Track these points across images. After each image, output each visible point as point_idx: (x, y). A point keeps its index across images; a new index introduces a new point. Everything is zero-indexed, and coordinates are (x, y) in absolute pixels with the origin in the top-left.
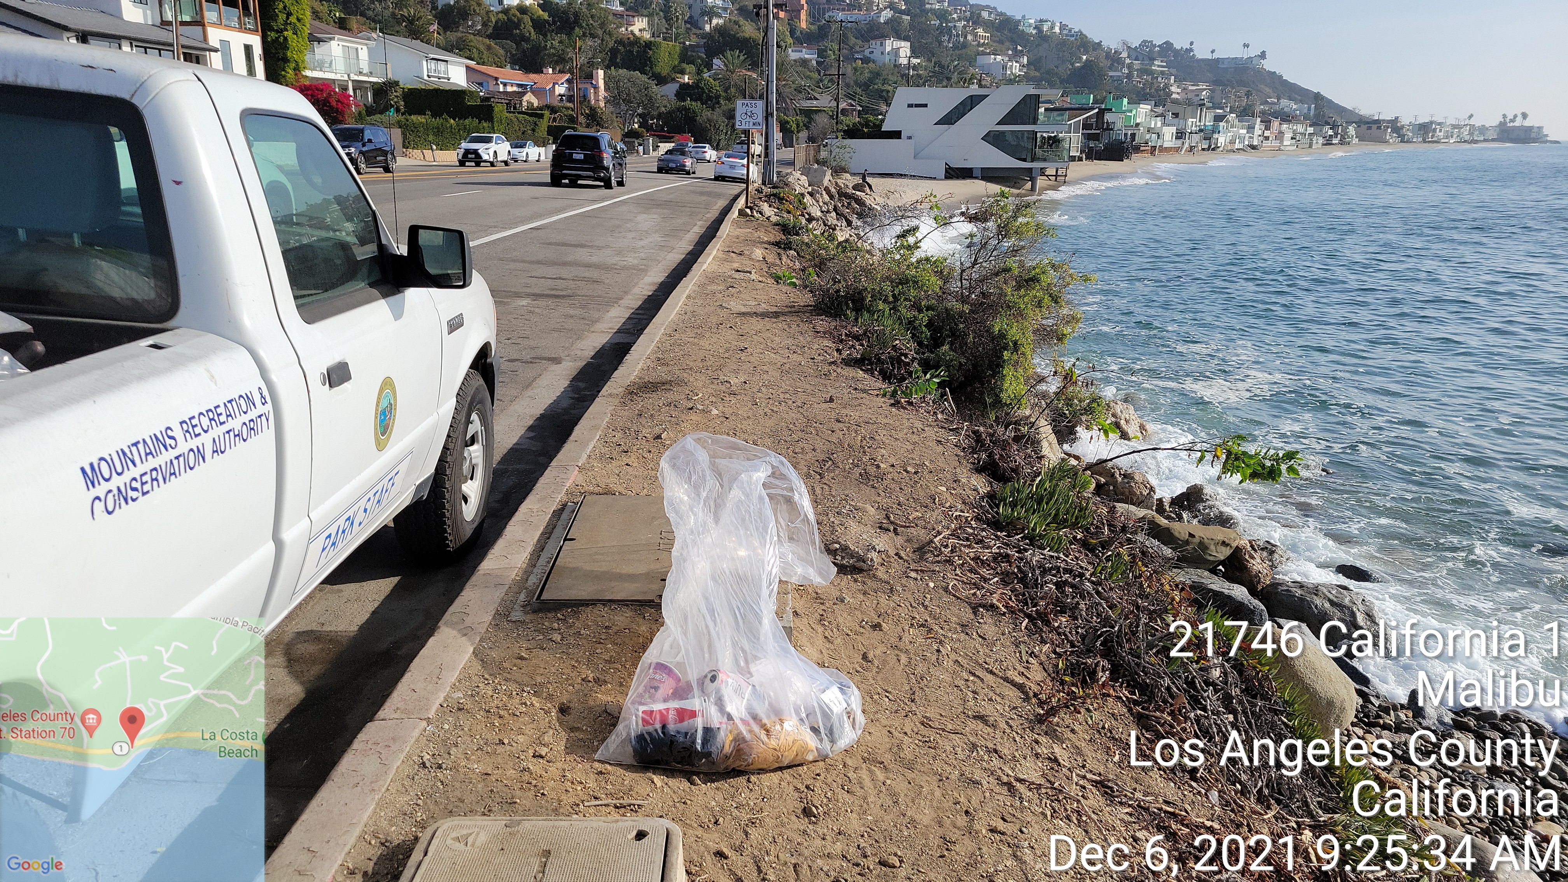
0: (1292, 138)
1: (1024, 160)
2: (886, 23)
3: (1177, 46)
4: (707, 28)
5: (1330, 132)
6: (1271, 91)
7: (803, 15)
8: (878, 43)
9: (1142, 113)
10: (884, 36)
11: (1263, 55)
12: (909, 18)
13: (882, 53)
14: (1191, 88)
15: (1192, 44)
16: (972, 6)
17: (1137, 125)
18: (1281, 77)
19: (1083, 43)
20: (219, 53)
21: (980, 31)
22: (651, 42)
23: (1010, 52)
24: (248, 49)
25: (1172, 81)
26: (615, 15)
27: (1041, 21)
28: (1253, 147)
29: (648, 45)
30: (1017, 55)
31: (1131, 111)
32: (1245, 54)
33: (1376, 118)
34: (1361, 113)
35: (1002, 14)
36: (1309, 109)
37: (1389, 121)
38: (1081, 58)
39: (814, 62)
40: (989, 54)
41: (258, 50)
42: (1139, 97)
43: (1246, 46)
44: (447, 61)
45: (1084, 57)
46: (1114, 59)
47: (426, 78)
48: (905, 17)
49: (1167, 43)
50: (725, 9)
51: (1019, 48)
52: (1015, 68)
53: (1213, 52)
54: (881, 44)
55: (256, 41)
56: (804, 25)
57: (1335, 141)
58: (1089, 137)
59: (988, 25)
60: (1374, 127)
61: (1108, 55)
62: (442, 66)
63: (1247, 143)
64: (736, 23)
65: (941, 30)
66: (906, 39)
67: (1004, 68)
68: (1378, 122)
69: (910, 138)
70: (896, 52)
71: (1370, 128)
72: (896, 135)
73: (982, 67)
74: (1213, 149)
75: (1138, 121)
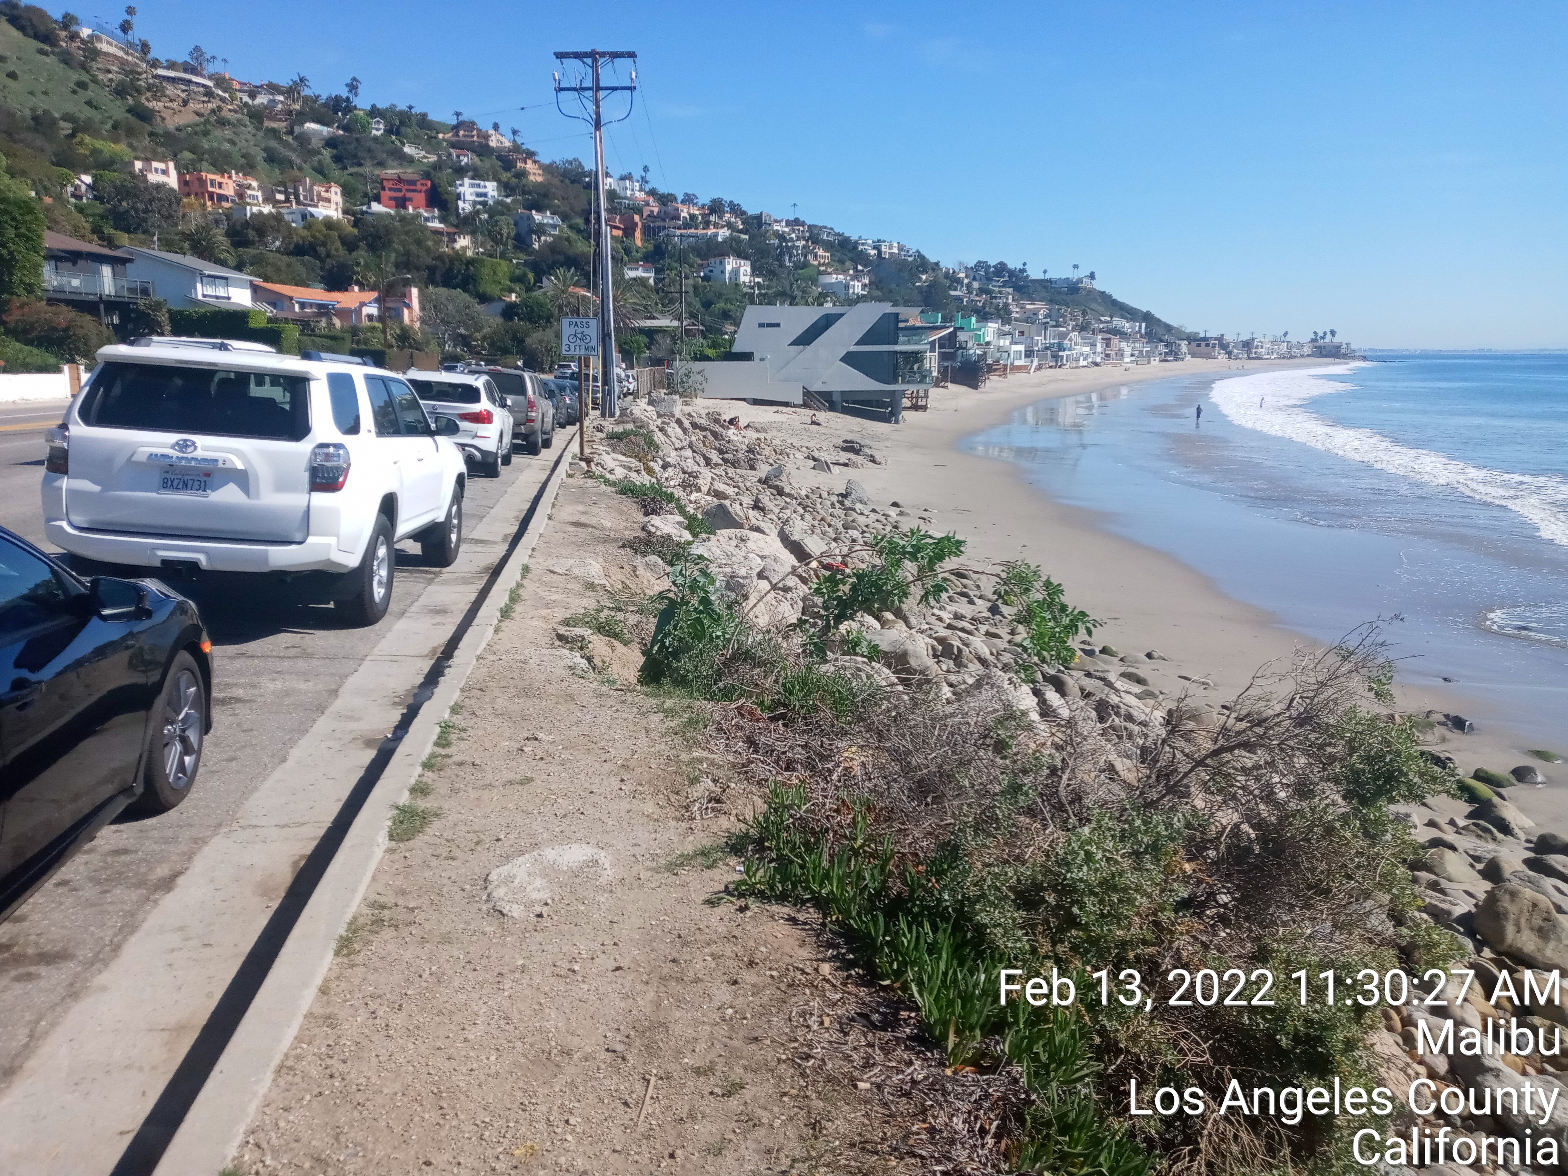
0: (1132, 355)
1: (887, 383)
2: (725, 241)
3: (1011, 266)
4: (536, 246)
5: (1165, 349)
6: (1103, 310)
7: (638, 234)
8: (718, 260)
9: (991, 331)
10: (724, 254)
11: (1092, 276)
12: (747, 237)
13: (722, 272)
14: (1028, 307)
15: (1024, 264)
16: (809, 226)
17: (988, 343)
18: (1110, 296)
19: (922, 264)
21: (821, 252)
22: (475, 259)
23: (851, 272)
25: (1010, 301)
26: (433, 231)
28: (1097, 364)
29: (470, 262)
30: (858, 275)
31: (980, 330)
32: (1073, 275)
33: (1202, 335)
34: (1188, 331)
35: (839, 234)
36: (1140, 327)
37: (1216, 339)
38: (920, 279)
39: (651, 281)
40: (830, 274)
42: (984, 316)
43: (1076, 266)
44: (228, 279)
45: (924, 277)
46: (952, 278)
48: (743, 236)
49: (1001, 263)
50: (554, 226)
51: (860, 268)
52: (857, 288)
54: (721, 263)
56: (639, 243)
57: (1170, 358)
59: (828, 246)
60: (1203, 343)
61: (947, 275)
63: (1090, 360)
64: (568, 239)
65: (781, 250)
66: (746, 258)
67: (847, 287)
68: (1205, 339)
69: (763, 360)
70: (736, 271)
71: (1199, 345)
72: (749, 356)
73: (825, 286)
74: (1060, 367)
75: (987, 339)
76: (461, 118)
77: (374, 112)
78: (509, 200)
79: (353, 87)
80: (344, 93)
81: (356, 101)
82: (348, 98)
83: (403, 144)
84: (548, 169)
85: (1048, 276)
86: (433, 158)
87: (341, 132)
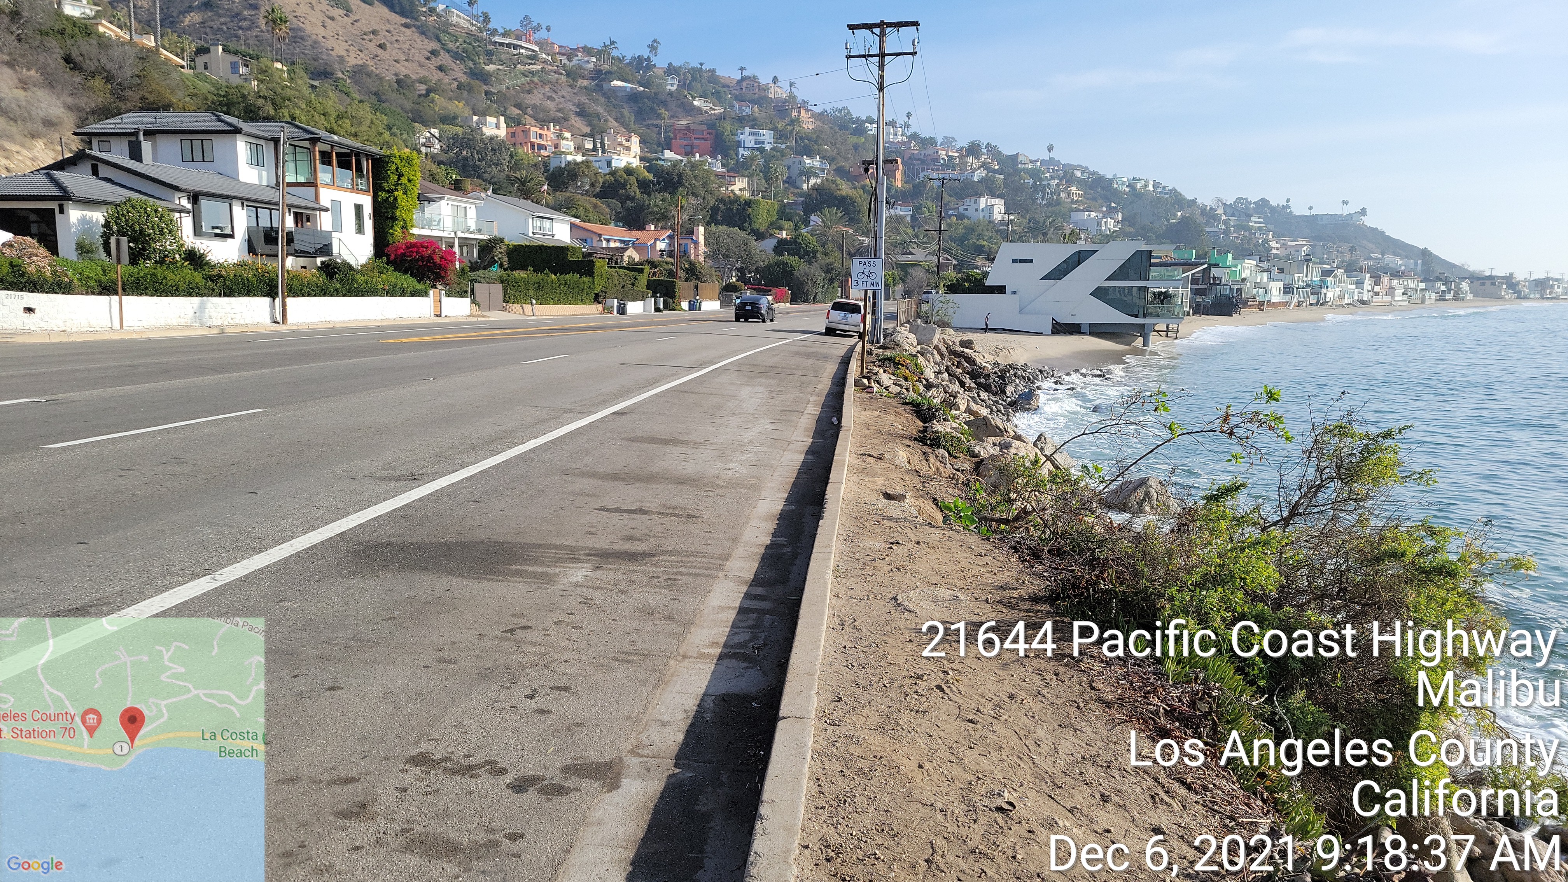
0: (1404, 294)
1: (1136, 316)
2: (980, 181)
3: (1273, 203)
4: (805, 187)
5: (1443, 288)
6: (1374, 247)
7: (898, 175)
8: (973, 200)
9: (1247, 268)
10: (978, 194)
11: (1363, 212)
12: (1002, 177)
13: (976, 210)
14: (1290, 243)
15: (1288, 200)
16: (1064, 165)
17: (1244, 280)
18: (1383, 232)
19: (1177, 200)
20: (330, 212)
21: (1073, 189)
22: (750, 200)
23: (1104, 209)
24: (358, 208)
25: (1271, 237)
26: (717, 175)
27: (1134, 179)
28: (1363, 302)
29: (747, 203)
30: (1111, 212)
31: (1236, 266)
32: (1345, 211)
33: (1487, 274)
34: (1471, 269)
35: (1094, 173)
36: (1416, 264)
37: (1503, 277)
38: (1175, 215)
39: (909, 219)
40: (1083, 211)
41: (368, 210)
42: (1242, 254)
43: (1345, 203)
44: (552, 219)
45: (1179, 214)
46: (1210, 215)
47: (531, 235)
48: (998, 176)
49: (1263, 200)
50: (823, 170)
51: (1113, 205)
52: (1110, 225)
53: (1311, 208)
54: (976, 202)
55: (367, 201)
56: (899, 184)
57: (1448, 297)
58: (1196, 292)
59: (1081, 184)
60: (1488, 283)
61: (1203, 211)
62: (547, 223)
63: (1356, 298)
64: (834, 182)
65: (1035, 188)
66: (1000, 197)
67: (1099, 224)
68: (1490, 278)
69: (1014, 293)
70: (990, 209)
71: (1483, 284)
72: (1001, 290)
73: (1077, 223)
74: (1322, 304)
75: (1244, 276)
76: (745, 73)
77: (671, 70)
78: (783, 146)
79: (653, 47)
80: (646, 53)
81: (655, 60)
82: (648, 57)
83: (694, 98)
84: (820, 116)
85: (1313, 212)
86: (719, 110)
87: (641, 89)
